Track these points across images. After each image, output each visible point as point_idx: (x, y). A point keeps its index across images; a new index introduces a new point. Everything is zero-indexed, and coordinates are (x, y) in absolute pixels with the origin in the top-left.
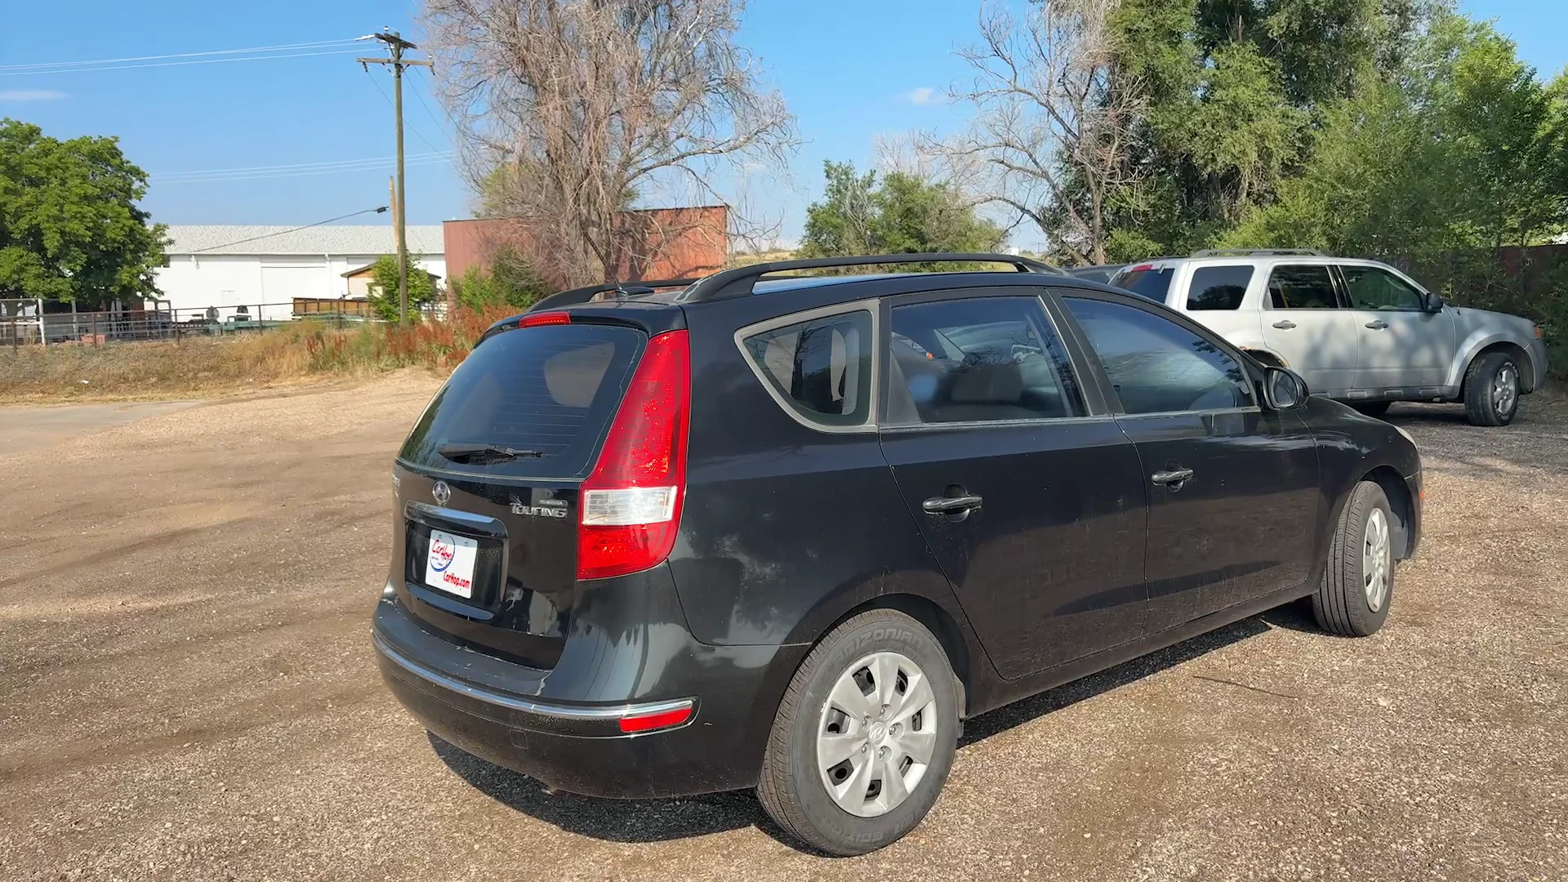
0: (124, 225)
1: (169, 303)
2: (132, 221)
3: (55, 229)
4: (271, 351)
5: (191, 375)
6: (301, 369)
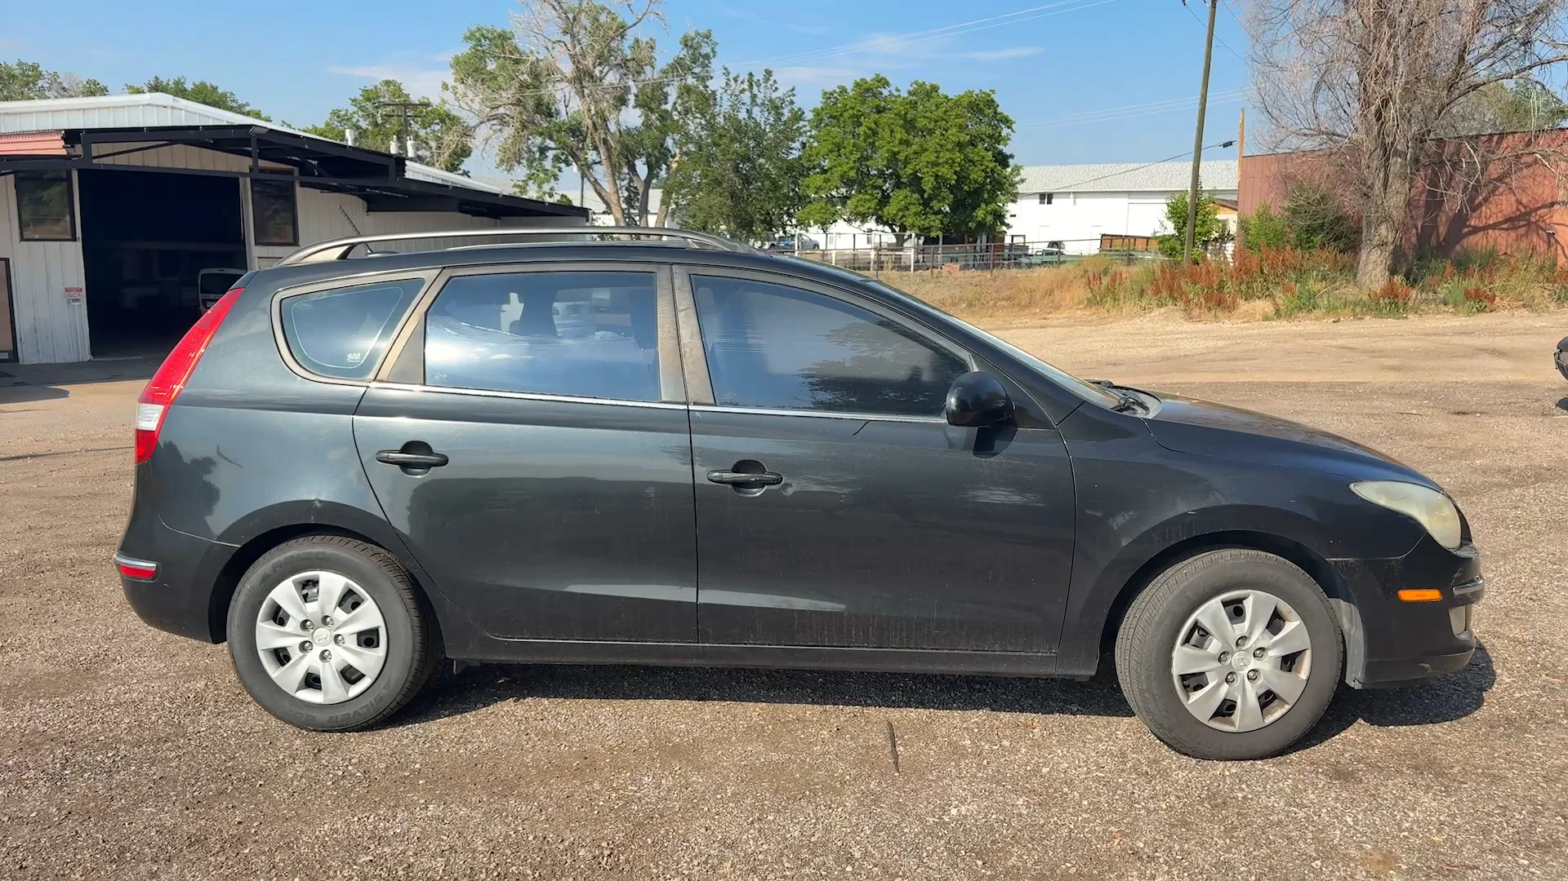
0: (987, 167)
1: (1024, 238)
2: (994, 164)
3: (931, 173)
4: (1063, 284)
5: (991, 303)
6: (1081, 302)
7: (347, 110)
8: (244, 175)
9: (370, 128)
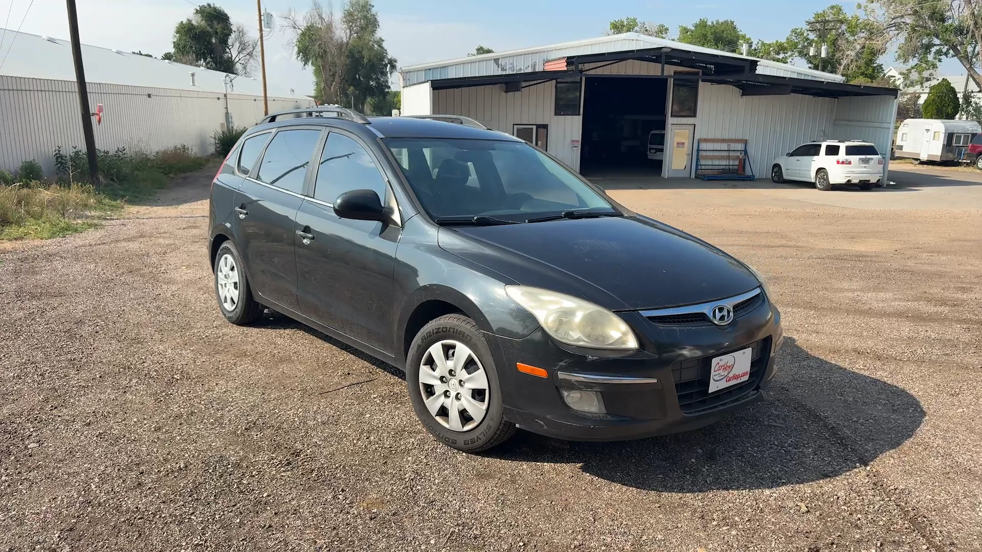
7: (802, 29)
8: (671, 76)
9: (816, 39)
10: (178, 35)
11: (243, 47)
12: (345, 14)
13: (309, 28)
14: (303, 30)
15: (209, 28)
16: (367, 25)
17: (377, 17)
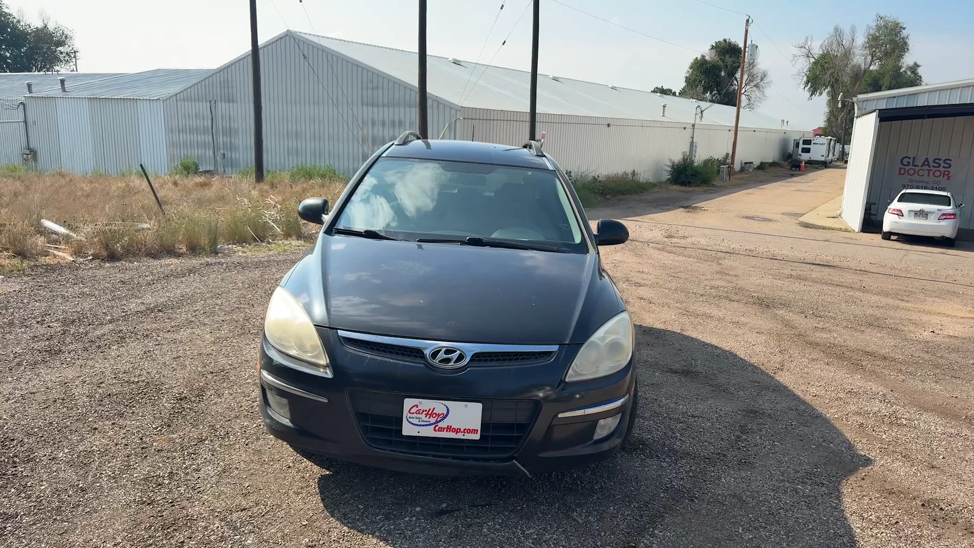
10: (691, 71)
11: (752, 77)
12: (868, 39)
13: (823, 56)
14: (816, 58)
15: (720, 63)
16: (893, 50)
17: (907, 41)
